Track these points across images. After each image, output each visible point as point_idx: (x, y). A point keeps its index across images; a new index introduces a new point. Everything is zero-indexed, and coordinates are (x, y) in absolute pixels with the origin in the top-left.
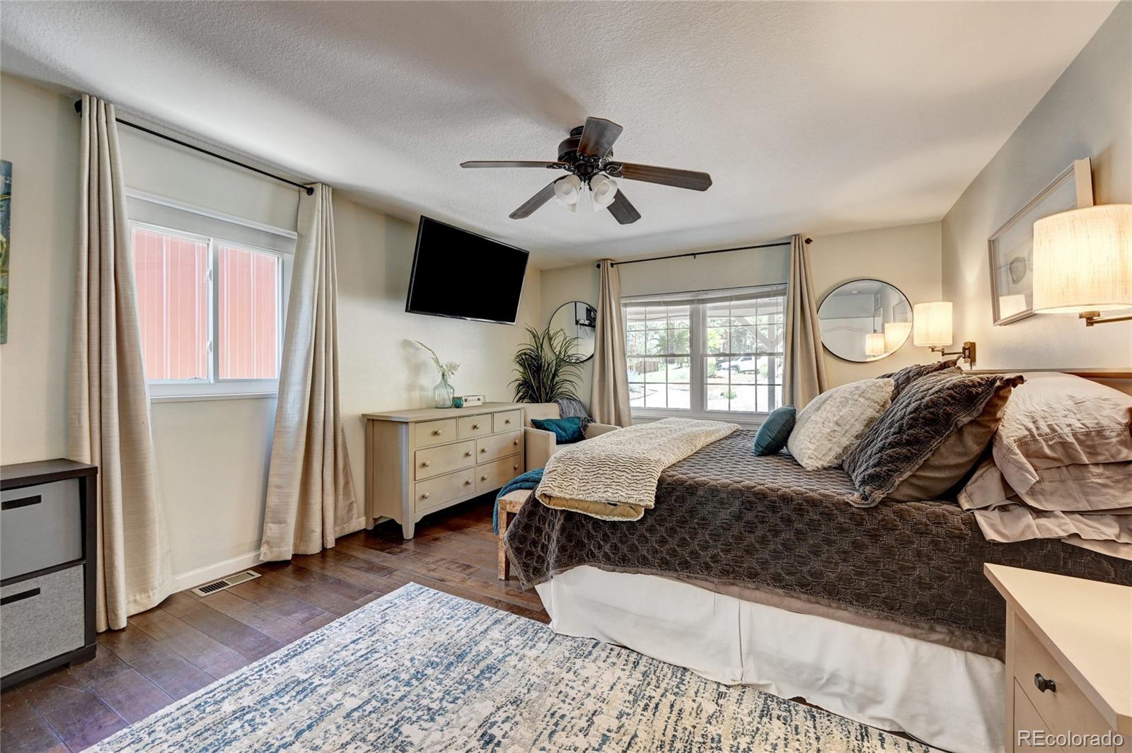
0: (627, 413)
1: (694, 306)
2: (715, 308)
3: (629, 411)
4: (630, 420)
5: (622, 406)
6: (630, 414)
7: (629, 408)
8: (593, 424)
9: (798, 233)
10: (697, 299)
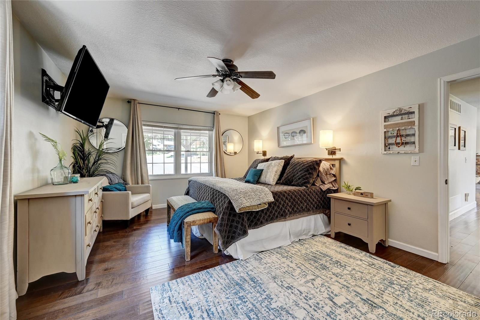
0: (147, 178)
1: (176, 130)
2: (185, 132)
3: (148, 177)
4: (148, 182)
5: (144, 175)
6: (148, 179)
7: (148, 175)
8: (129, 185)
9: (217, 111)
10: (178, 128)
